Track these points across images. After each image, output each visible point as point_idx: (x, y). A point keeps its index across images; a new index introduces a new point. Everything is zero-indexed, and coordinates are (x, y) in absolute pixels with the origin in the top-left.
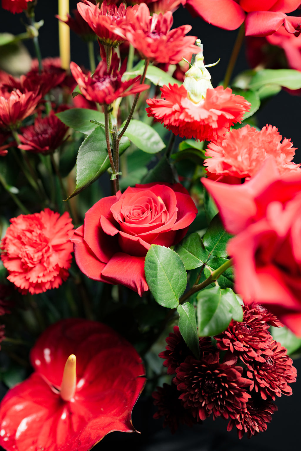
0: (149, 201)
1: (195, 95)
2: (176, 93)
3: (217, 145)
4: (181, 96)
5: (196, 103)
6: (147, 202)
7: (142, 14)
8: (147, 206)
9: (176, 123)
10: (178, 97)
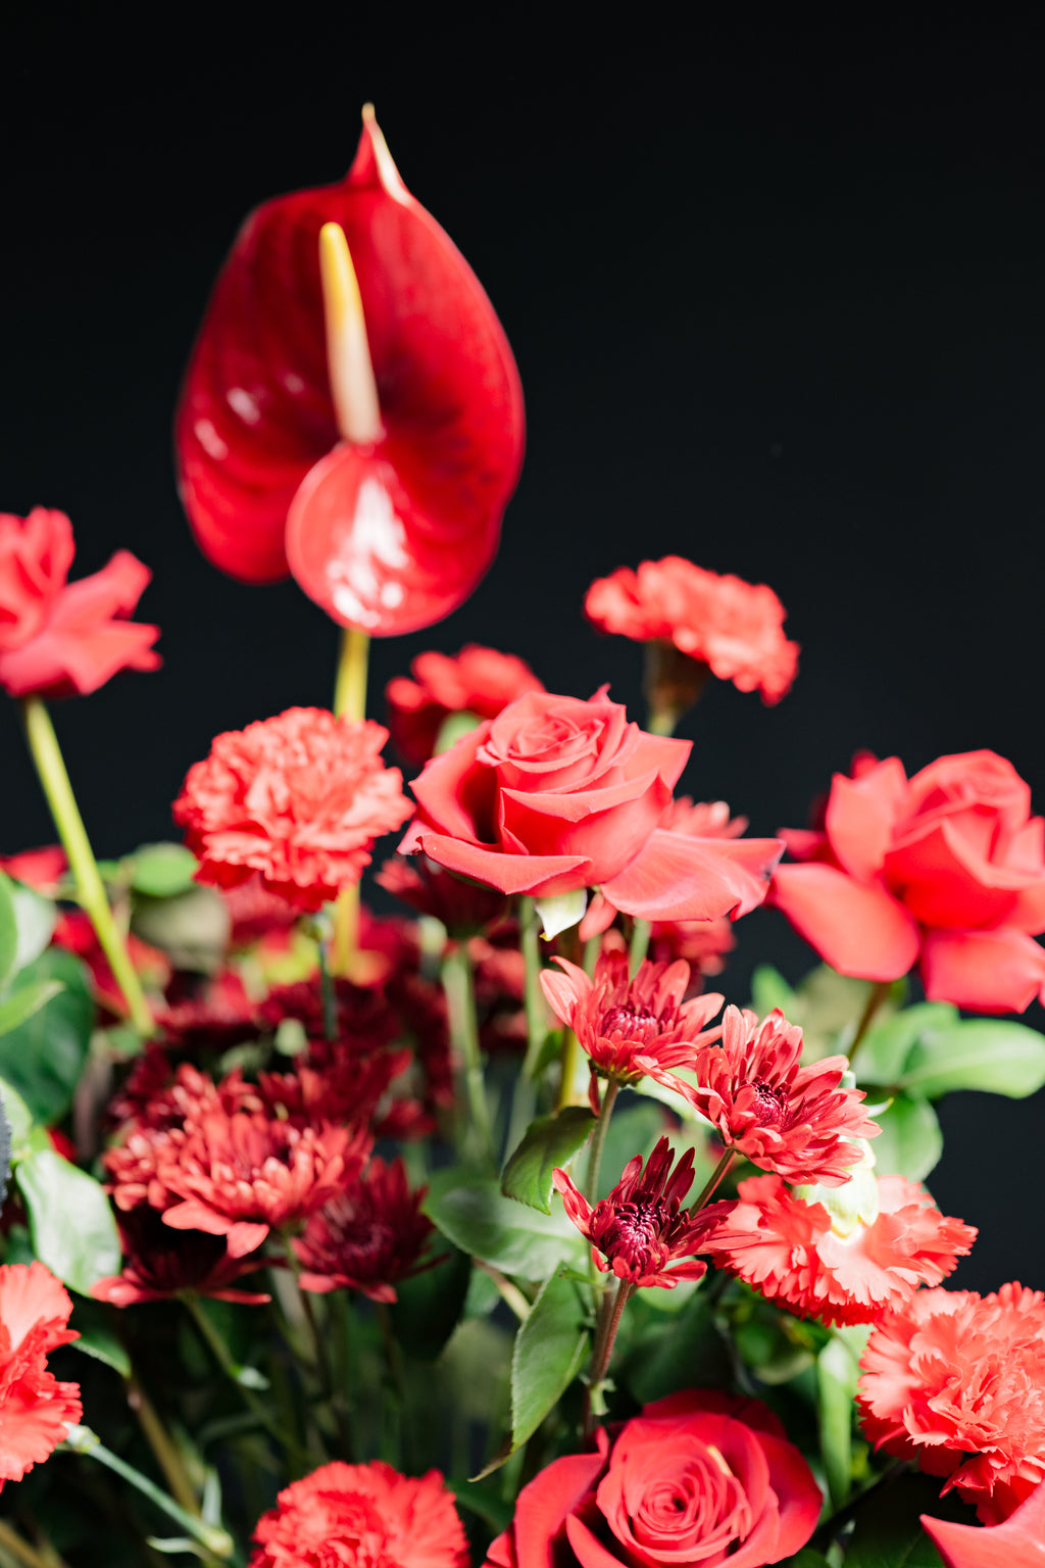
0: (693, 1469)
1: (842, 1215)
2: (797, 1216)
3: (887, 1336)
4: (810, 1227)
5: (842, 1236)
6: (687, 1470)
7: (729, 1036)
8: (687, 1484)
9: (798, 1297)
10: (801, 1229)
